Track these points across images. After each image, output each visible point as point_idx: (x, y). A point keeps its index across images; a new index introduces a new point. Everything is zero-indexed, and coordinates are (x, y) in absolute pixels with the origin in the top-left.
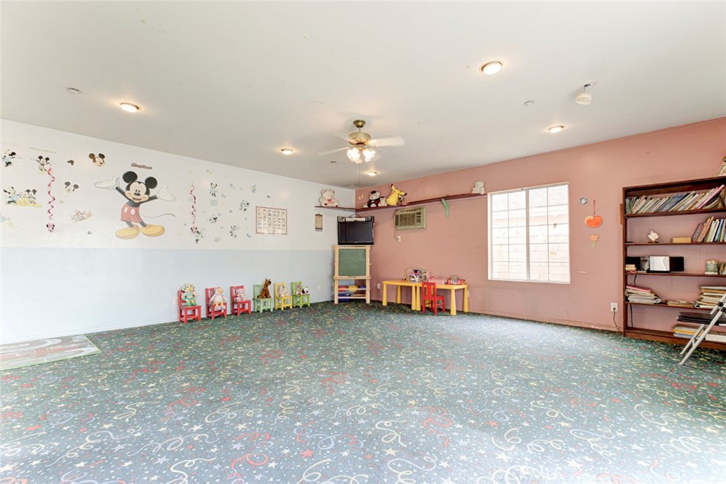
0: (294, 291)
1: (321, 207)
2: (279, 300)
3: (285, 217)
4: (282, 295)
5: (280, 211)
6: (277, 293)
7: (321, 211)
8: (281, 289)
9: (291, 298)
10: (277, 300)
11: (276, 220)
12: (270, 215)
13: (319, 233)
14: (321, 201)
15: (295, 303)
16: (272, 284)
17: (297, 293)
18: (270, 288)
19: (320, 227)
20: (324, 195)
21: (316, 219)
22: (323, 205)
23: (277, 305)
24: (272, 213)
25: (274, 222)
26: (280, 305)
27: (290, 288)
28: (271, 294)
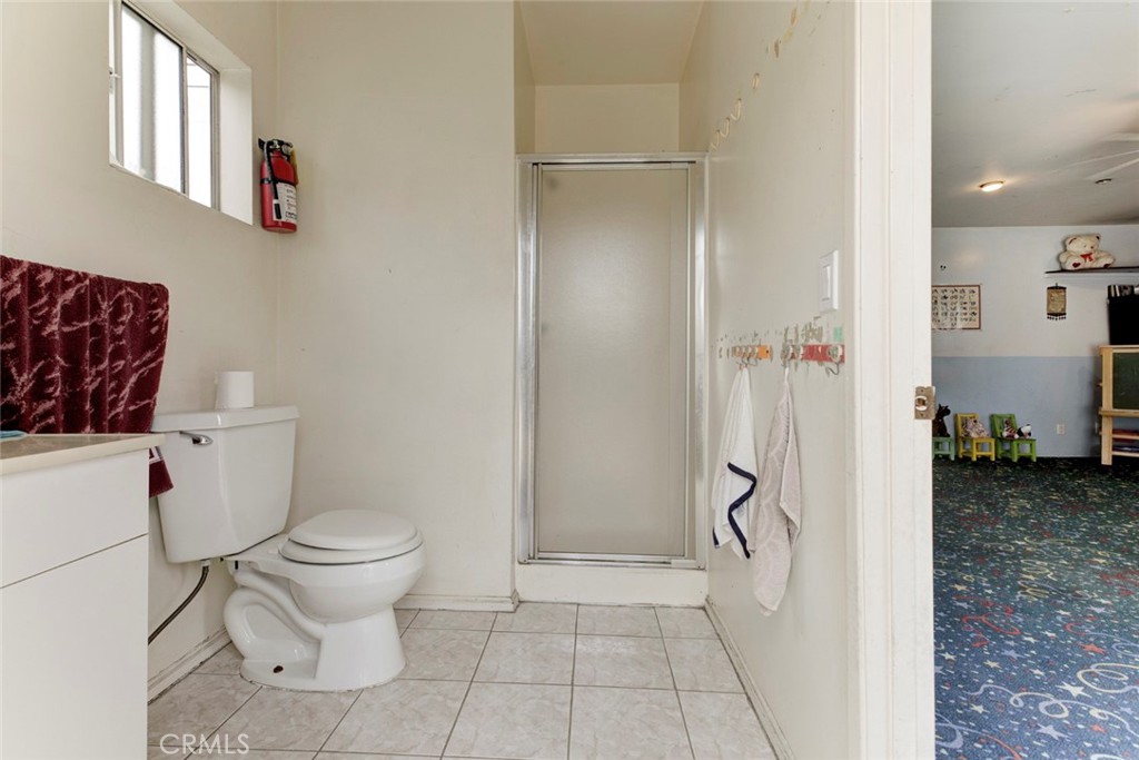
0: (998, 431)
1: (1063, 270)
2: (964, 442)
3: (976, 298)
4: (973, 435)
5: (967, 290)
6: (961, 430)
7: (1061, 280)
8: (971, 424)
9: (993, 441)
10: (961, 444)
11: (958, 305)
12: (945, 297)
13: (1057, 323)
14: (1062, 259)
15: (1000, 452)
16: (951, 414)
17: (1005, 434)
18: (948, 420)
19: (1059, 310)
20: (1070, 247)
21: (1050, 296)
22: (1070, 267)
23: (962, 450)
24: (949, 294)
25: (955, 309)
26: (968, 451)
27: (987, 423)
28: (950, 430)
